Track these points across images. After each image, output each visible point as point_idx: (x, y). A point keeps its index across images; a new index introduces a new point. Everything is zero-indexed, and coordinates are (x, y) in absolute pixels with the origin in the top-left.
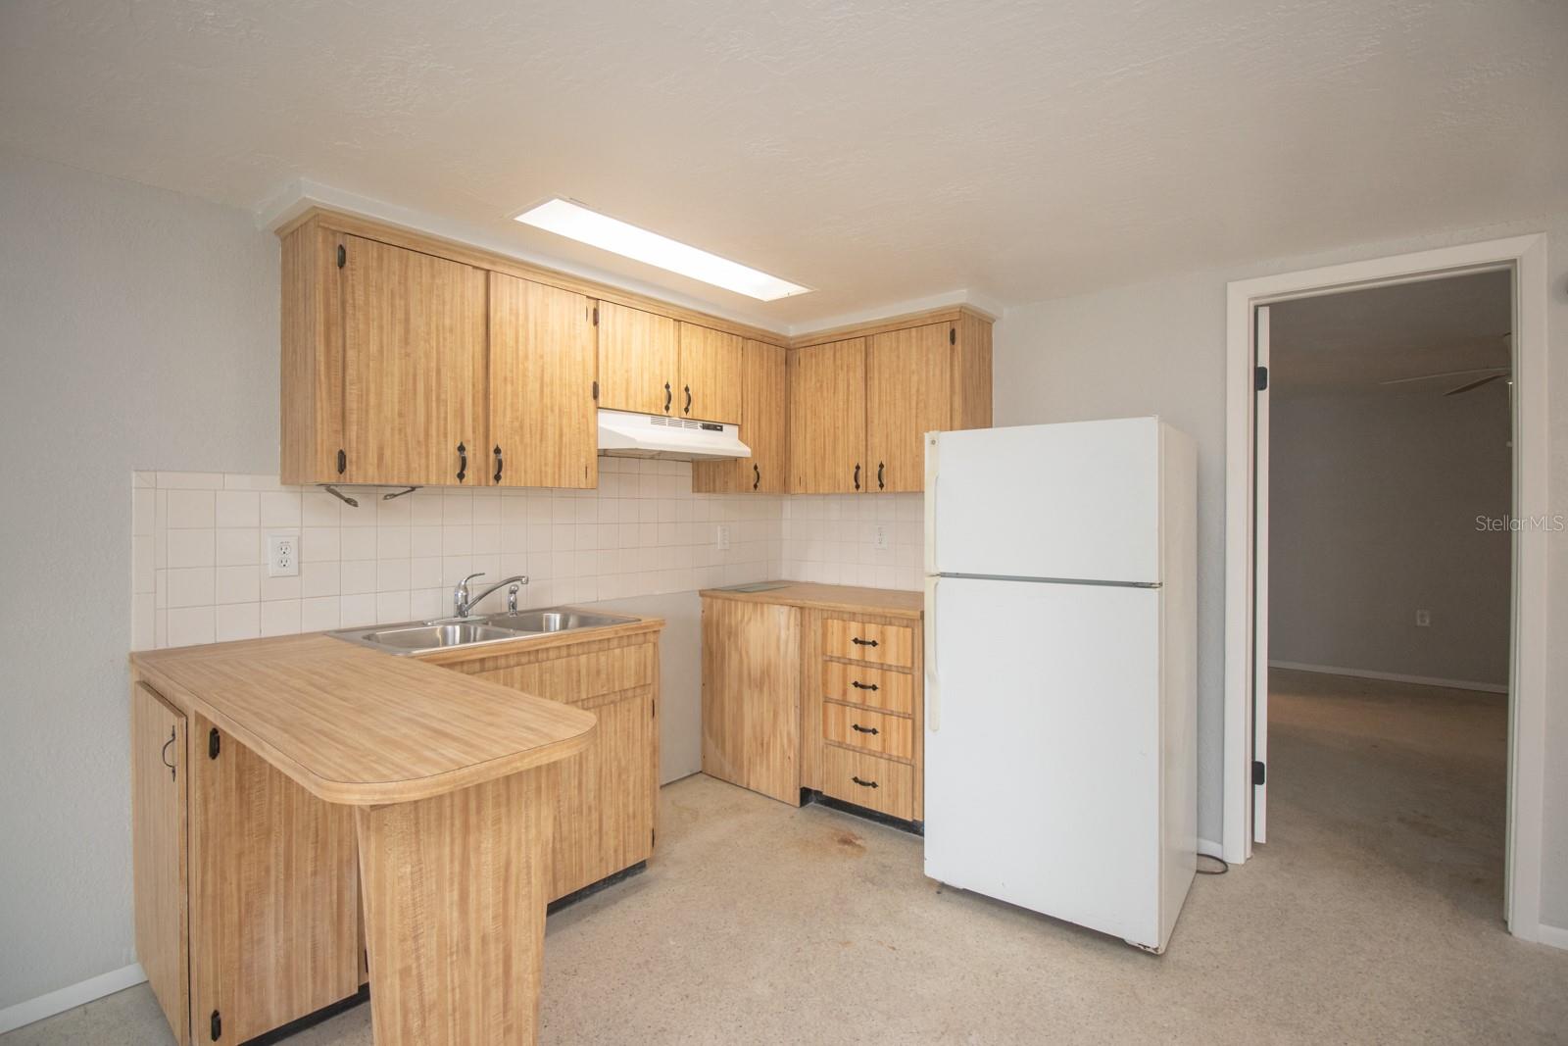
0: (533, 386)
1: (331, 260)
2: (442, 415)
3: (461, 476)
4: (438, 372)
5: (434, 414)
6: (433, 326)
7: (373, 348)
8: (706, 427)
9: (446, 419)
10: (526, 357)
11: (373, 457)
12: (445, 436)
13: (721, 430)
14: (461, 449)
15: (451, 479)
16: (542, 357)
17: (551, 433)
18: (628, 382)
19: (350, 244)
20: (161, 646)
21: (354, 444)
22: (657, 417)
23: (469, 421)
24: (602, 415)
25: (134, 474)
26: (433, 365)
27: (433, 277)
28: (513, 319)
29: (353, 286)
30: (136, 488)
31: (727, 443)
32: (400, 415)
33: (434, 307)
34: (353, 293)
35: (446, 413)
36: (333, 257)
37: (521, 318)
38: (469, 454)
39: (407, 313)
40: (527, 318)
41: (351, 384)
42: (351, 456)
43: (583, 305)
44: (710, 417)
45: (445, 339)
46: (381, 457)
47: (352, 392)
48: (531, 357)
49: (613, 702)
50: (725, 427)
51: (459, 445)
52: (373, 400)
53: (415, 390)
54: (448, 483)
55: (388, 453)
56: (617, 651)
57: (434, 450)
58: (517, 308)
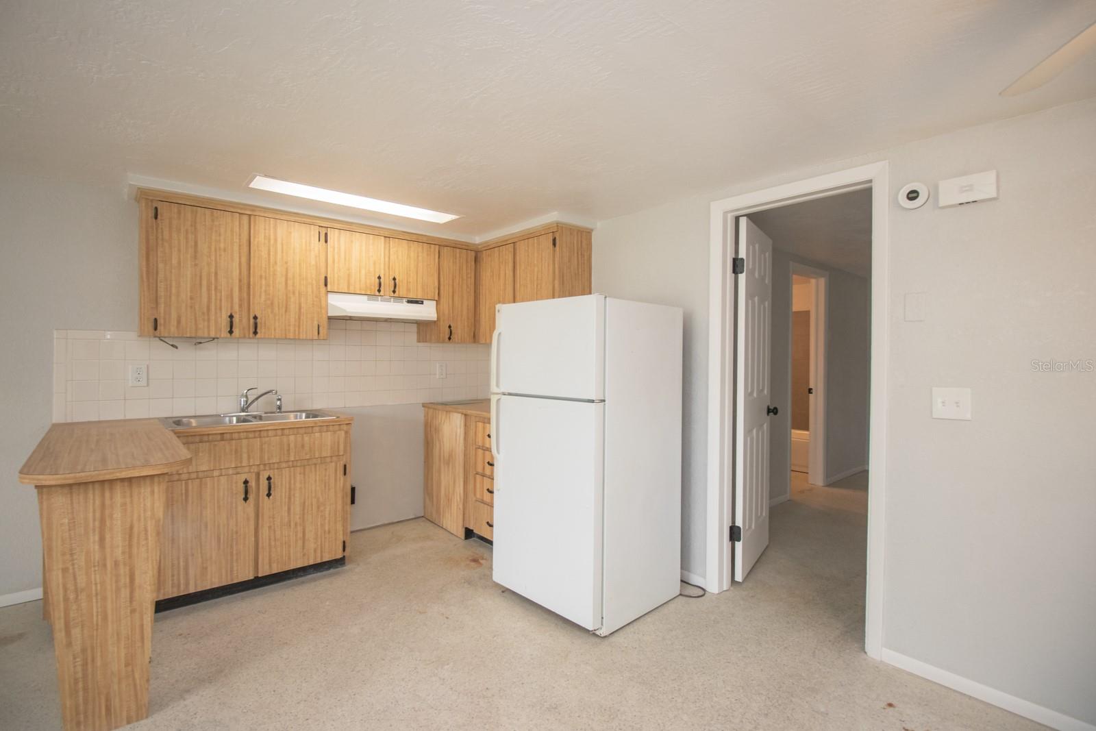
0: (280, 279)
1: (150, 215)
2: (218, 298)
3: (231, 332)
4: (216, 274)
5: (213, 297)
6: (213, 249)
7: (174, 261)
8: (410, 302)
9: (221, 300)
10: (276, 263)
11: (174, 322)
12: (221, 309)
13: (422, 303)
14: (231, 317)
15: (225, 333)
16: (286, 263)
17: (293, 308)
18: (349, 276)
19: (159, 205)
20: (69, 421)
21: (162, 315)
22: (371, 296)
23: (236, 300)
24: (330, 296)
25: (55, 332)
26: (213, 270)
27: (213, 221)
28: (267, 242)
29: (162, 229)
30: (57, 338)
31: (427, 312)
32: (191, 298)
33: (213, 238)
34: (162, 232)
35: (221, 296)
36: (151, 214)
37: (272, 242)
38: (236, 320)
39: (196, 243)
40: (276, 240)
41: (161, 282)
42: (161, 321)
43: (314, 231)
44: (412, 296)
45: (220, 255)
46: (179, 322)
47: (161, 286)
48: (278, 263)
50: (425, 302)
51: (229, 314)
52: (174, 291)
53: (201, 284)
54: (222, 336)
55: (183, 320)
57: (213, 318)
58: (270, 236)
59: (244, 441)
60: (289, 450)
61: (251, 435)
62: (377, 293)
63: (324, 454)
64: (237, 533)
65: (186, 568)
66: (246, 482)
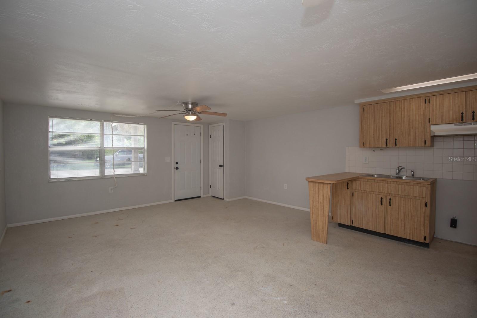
0: (406, 123)
2: (382, 133)
3: (387, 145)
4: (381, 125)
5: (380, 133)
6: (381, 117)
7: (368, 124)
9: (383, 134)
10: (404, 117)
11: (368, 142)
12: (383, 137)
14: (387, 140)
15: (384, 146)
16: (409, 116)
17: (412, 134)
19: (364, 107)
21: (365, 141)
23: (388, 133)
24: (432, 126)
25: (346, 147)
26: (380, 124)
27: (380, 107)
29: (365, 114)
30: (346, 149)
32: (373, 135)
33: (381, 113)
35: (383, 133)
36: (362, 110)
37: (403, 109)
39: (375, 116)
42: (364, 143)
45: (383, 118)
46: (370, 143)
47: (365, 132)
48: (406, 117)
49: (411, 199)
51: (386, 139)
52: (368, 133)
53: (376, 130)
54: (384, 147)
55: (371, 142)
56: (412, 186)
57: (380, 140)
58: (402, 107)
59: (381, 183)
60: (398, 190)
61: (384, 182)
62: (461, 122)
63: (415, 195)
64: (378, 215)
65: (362, 220)
66: (382, 198)
